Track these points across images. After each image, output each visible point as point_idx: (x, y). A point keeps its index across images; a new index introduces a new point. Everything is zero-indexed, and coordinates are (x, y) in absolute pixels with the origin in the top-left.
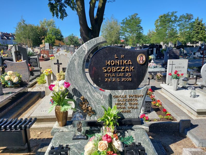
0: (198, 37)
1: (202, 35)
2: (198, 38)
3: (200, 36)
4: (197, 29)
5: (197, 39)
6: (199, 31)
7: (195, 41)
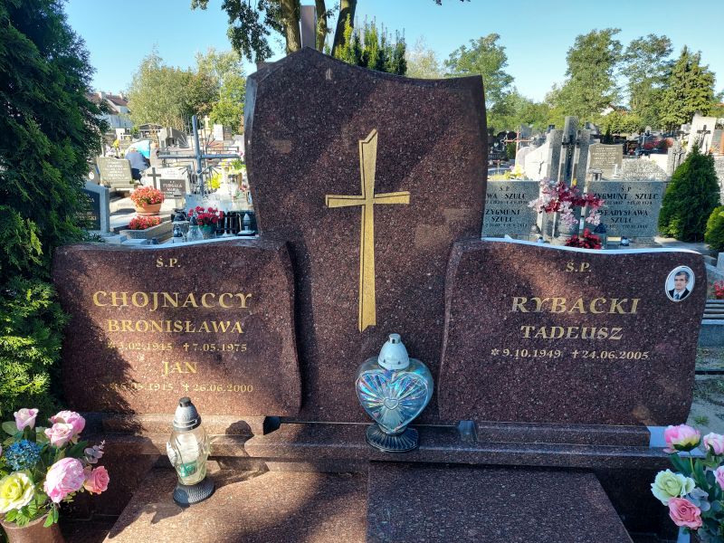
7: (674, 122)
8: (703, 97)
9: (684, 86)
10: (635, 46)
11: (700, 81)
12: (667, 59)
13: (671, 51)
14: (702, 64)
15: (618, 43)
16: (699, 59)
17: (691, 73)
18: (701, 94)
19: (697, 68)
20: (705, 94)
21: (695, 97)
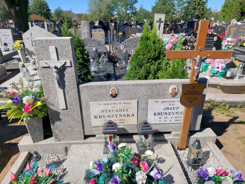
0: (195, 14)
1: (199, 11)
2: (195, 15)
3: (197, 13)
4: (194, 5)
6: (197, 6)
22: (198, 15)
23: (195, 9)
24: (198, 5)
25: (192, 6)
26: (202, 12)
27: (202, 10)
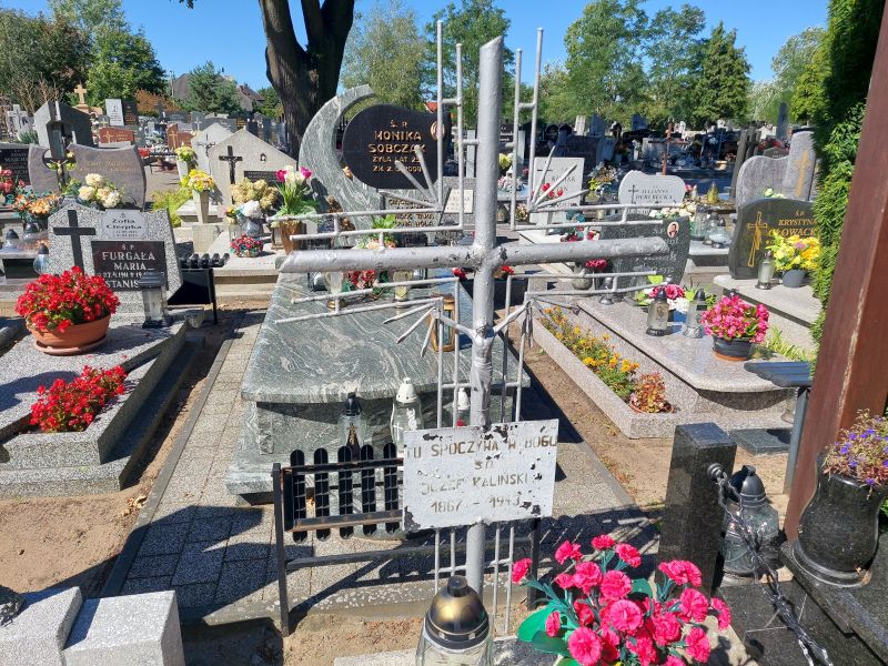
0: (718, 101)
1: (731, 94)
2: (716, 106)
3: (724, 99)
4: (714, 72)
5: (713, 111)
6: (722, 77)
7: (707, 117)
8: (739, 86)
9: (719, 73)
10: (661, 18)
11: (737, 67)
12: (698, 37)
13: (703, 26)
14: (737, 46)
15: (643, 13)
16: (735, 38)
17: (727, 57)
18: (737, 83)
19: (733, 51)
20: (742, 83)
21: (730, 87)
22: (726, 107)
23: (716, 85)
24: (727, 75)
25: (708, 78)
26: (739, 98)
27: (740, 89)
